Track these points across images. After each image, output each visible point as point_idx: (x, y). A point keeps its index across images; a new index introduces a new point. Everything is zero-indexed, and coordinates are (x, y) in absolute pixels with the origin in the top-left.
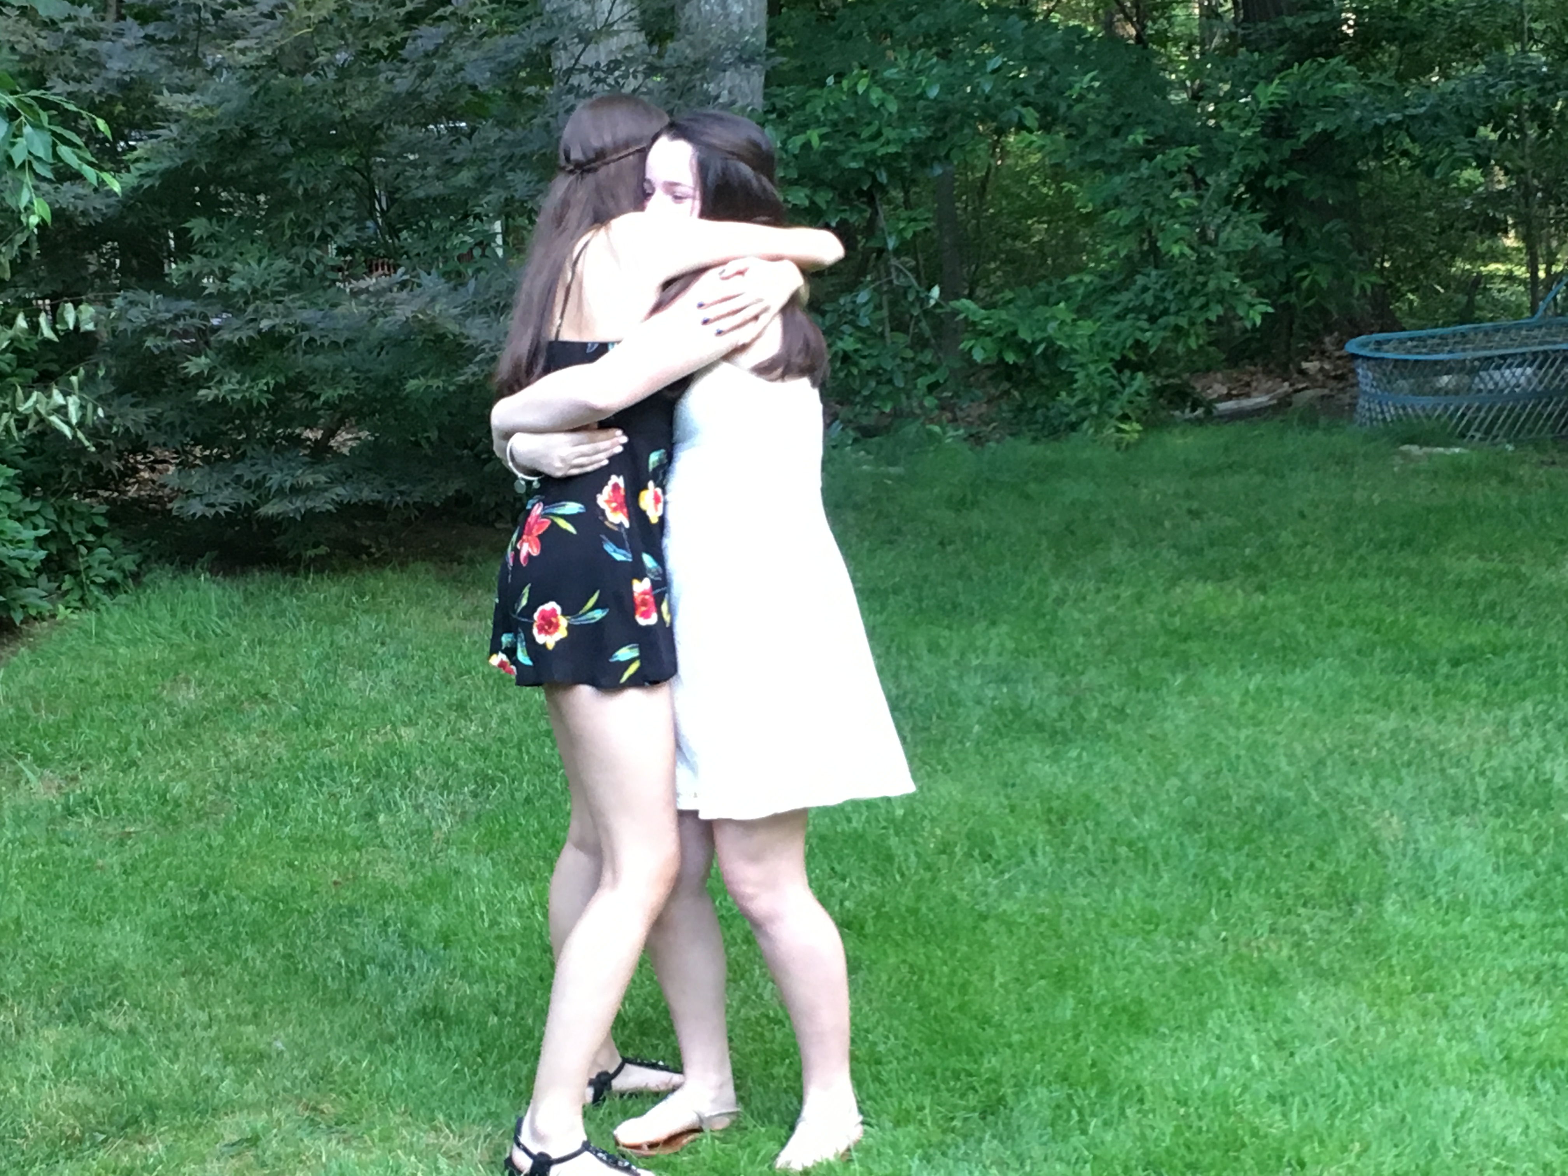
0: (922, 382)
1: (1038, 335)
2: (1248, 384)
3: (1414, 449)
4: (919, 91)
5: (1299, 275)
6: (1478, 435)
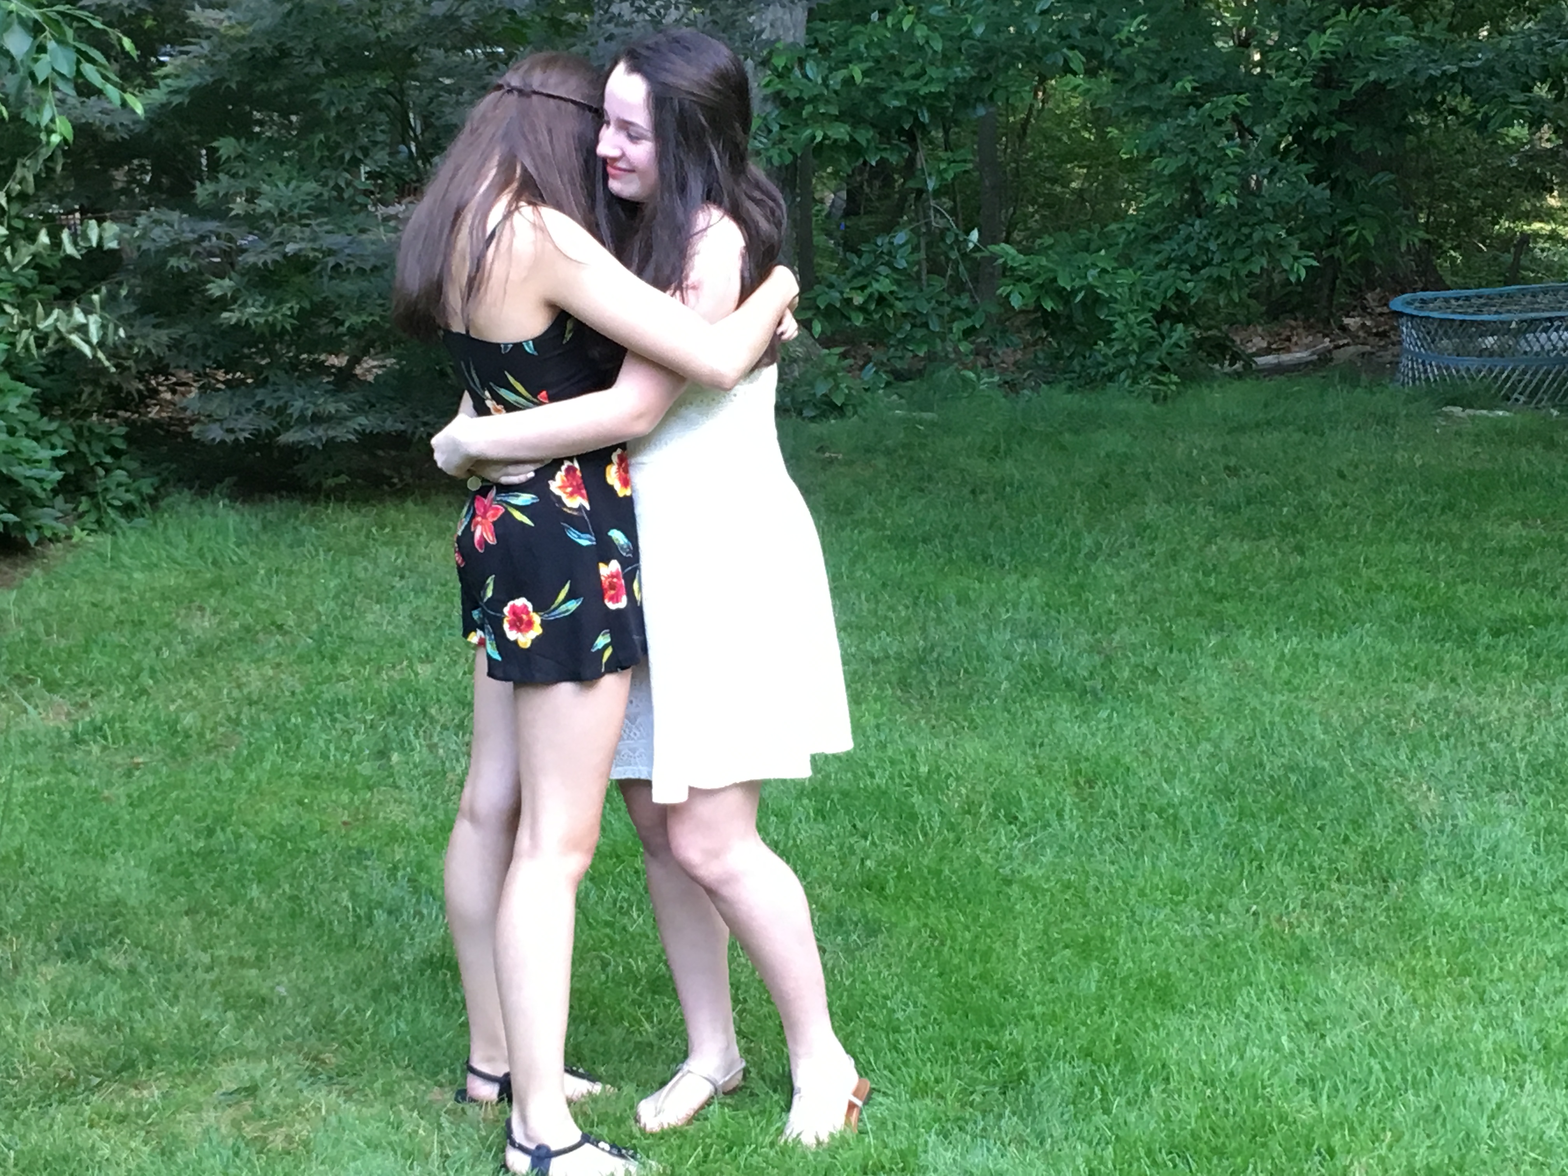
0: (957, 327)
1: (1078, 283)
2: (1289, 339)
3: (1457, 410)
4: (964, 29)
5: (1345, 229)
6: (1522, 399)
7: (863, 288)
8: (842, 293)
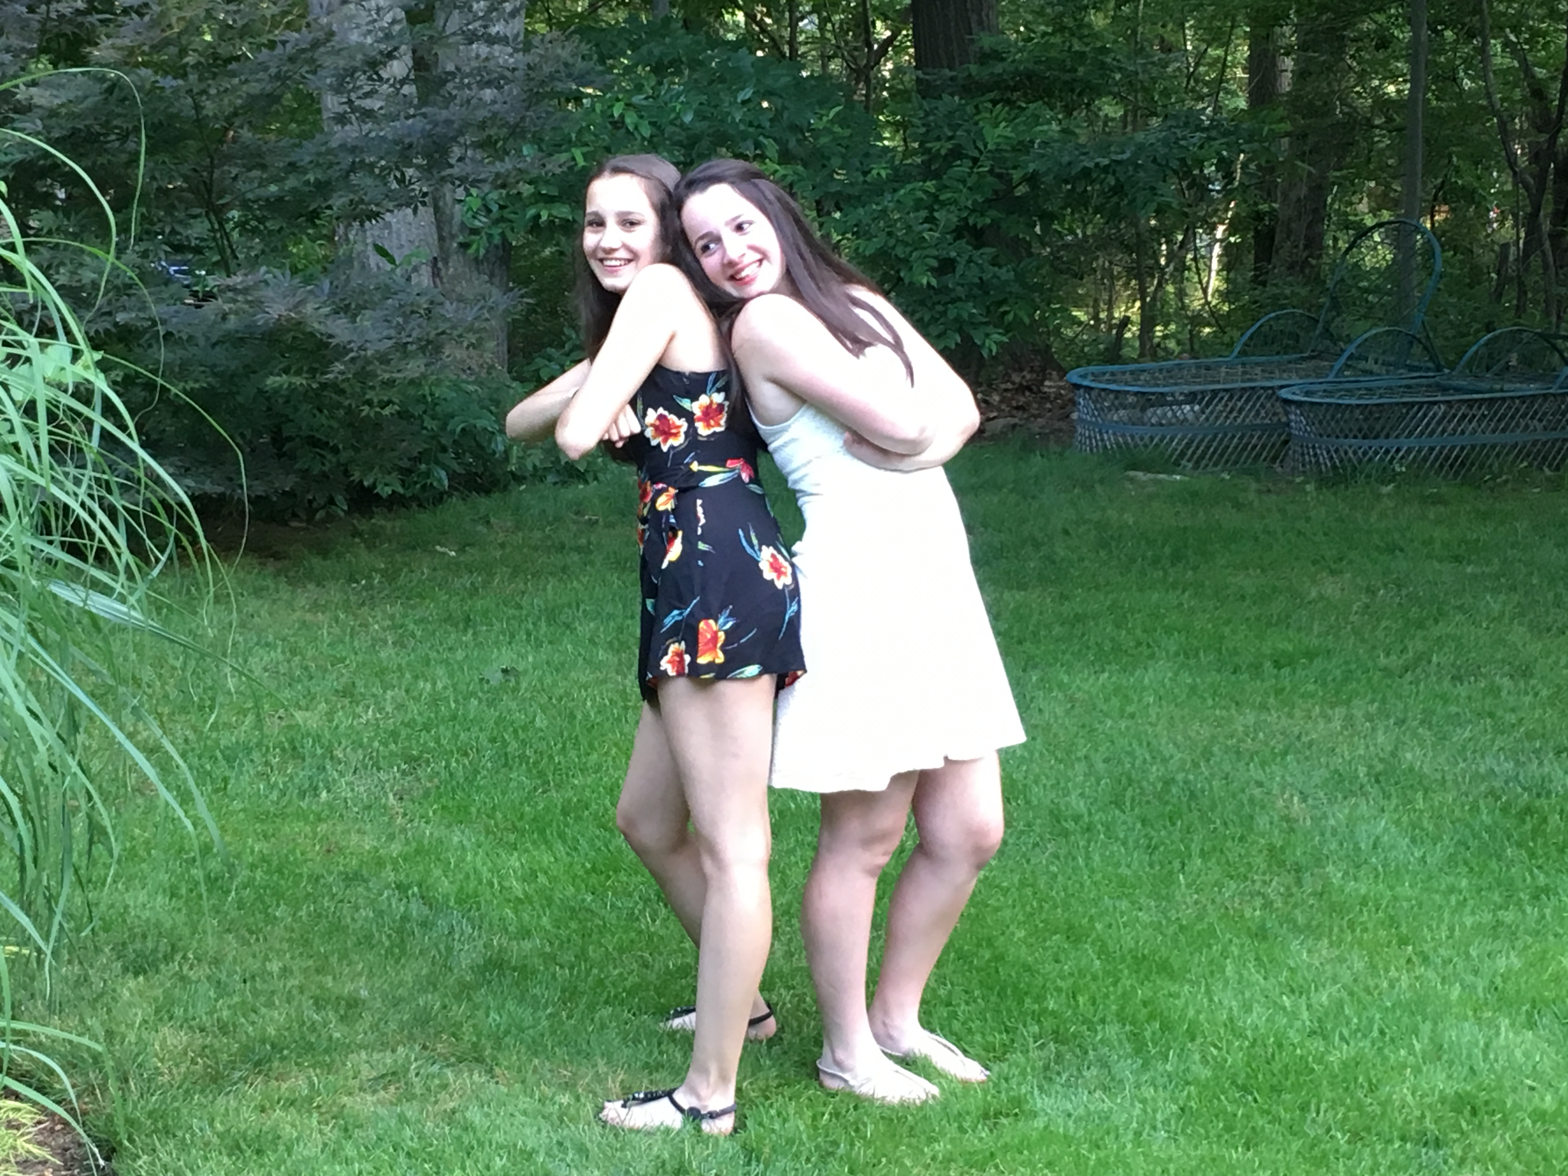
3: (1140, 474)
4: (673, 116)
5: (1002, 310)
6: (1190, 465)
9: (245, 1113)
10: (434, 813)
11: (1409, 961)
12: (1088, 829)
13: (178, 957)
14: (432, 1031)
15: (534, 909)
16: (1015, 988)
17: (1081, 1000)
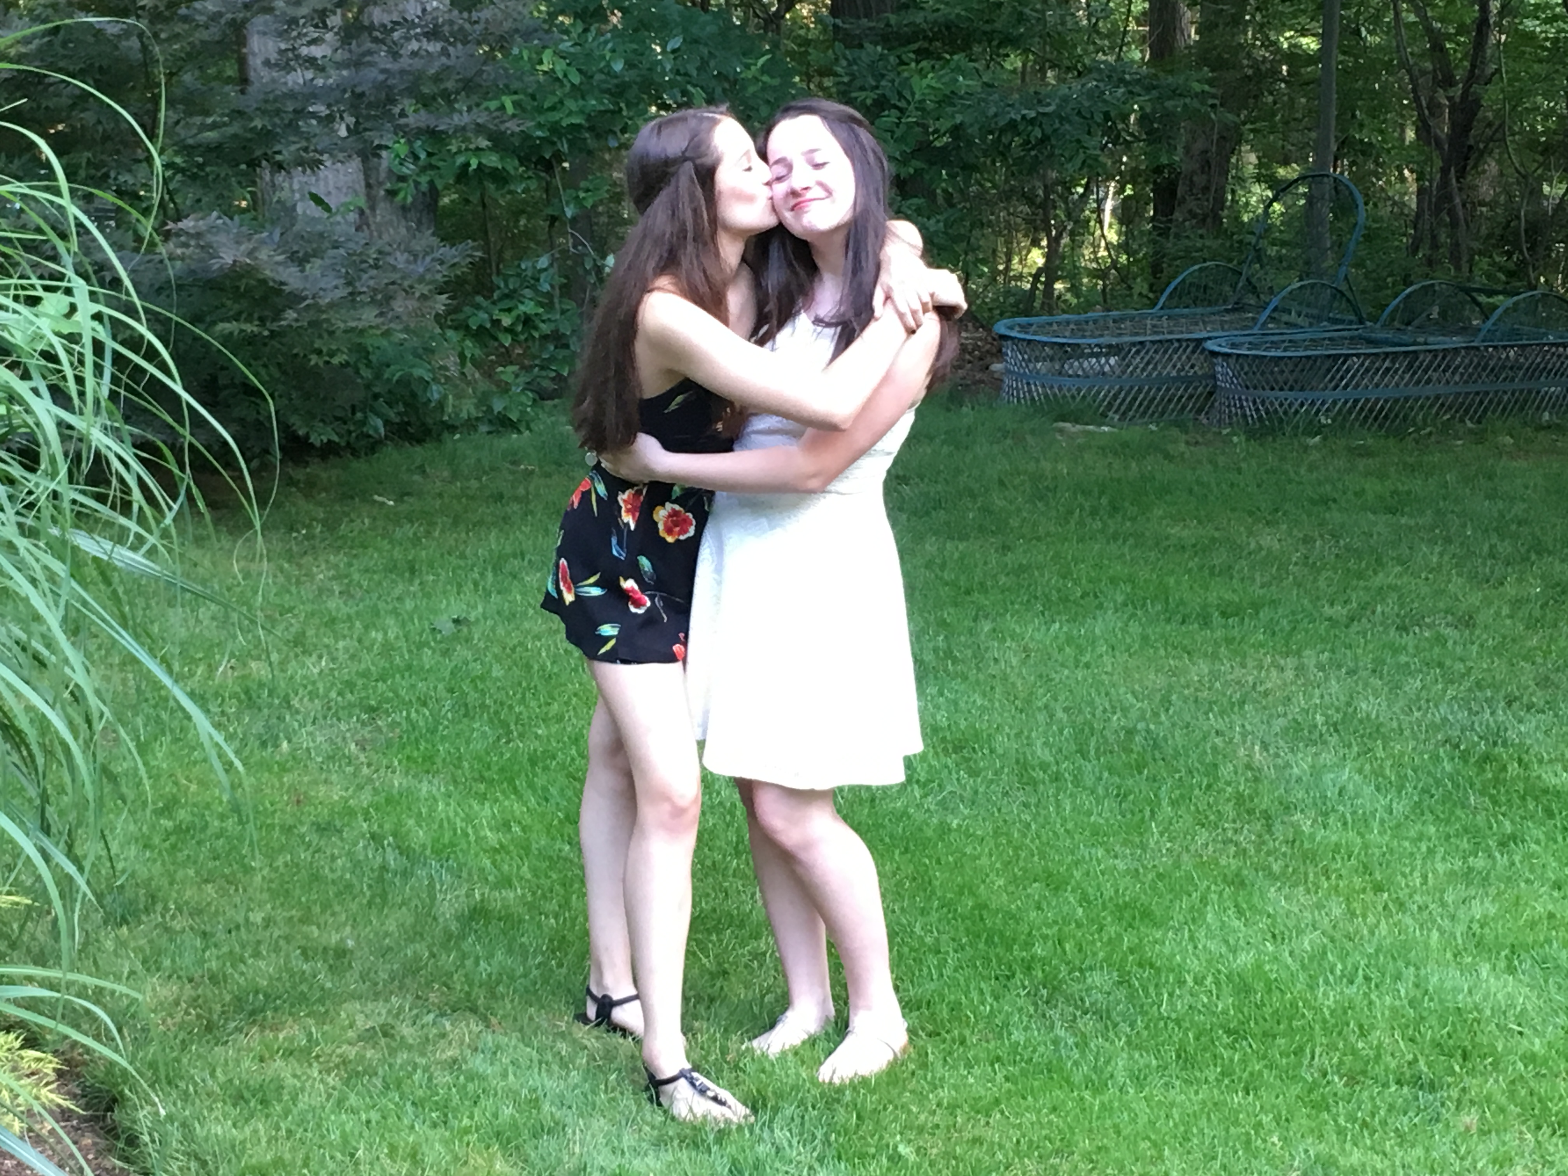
3: (1069, 426)
4: (602, 64)
7: (509, 310)
8: (491, 316)
9: (246, 1064)
10: (400, 762)
11: (1385, 908)
12: (1056, 779)
13: (159, 907)
14: (423, 980)
15: (512, 859)
16: (1002, 935)
17: (1067, 947)
